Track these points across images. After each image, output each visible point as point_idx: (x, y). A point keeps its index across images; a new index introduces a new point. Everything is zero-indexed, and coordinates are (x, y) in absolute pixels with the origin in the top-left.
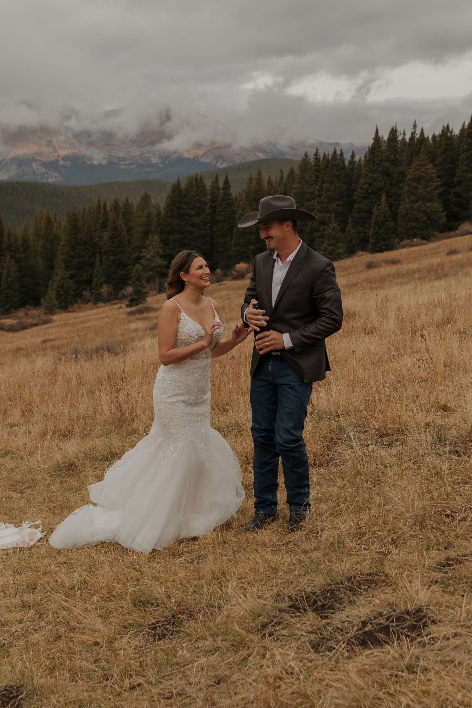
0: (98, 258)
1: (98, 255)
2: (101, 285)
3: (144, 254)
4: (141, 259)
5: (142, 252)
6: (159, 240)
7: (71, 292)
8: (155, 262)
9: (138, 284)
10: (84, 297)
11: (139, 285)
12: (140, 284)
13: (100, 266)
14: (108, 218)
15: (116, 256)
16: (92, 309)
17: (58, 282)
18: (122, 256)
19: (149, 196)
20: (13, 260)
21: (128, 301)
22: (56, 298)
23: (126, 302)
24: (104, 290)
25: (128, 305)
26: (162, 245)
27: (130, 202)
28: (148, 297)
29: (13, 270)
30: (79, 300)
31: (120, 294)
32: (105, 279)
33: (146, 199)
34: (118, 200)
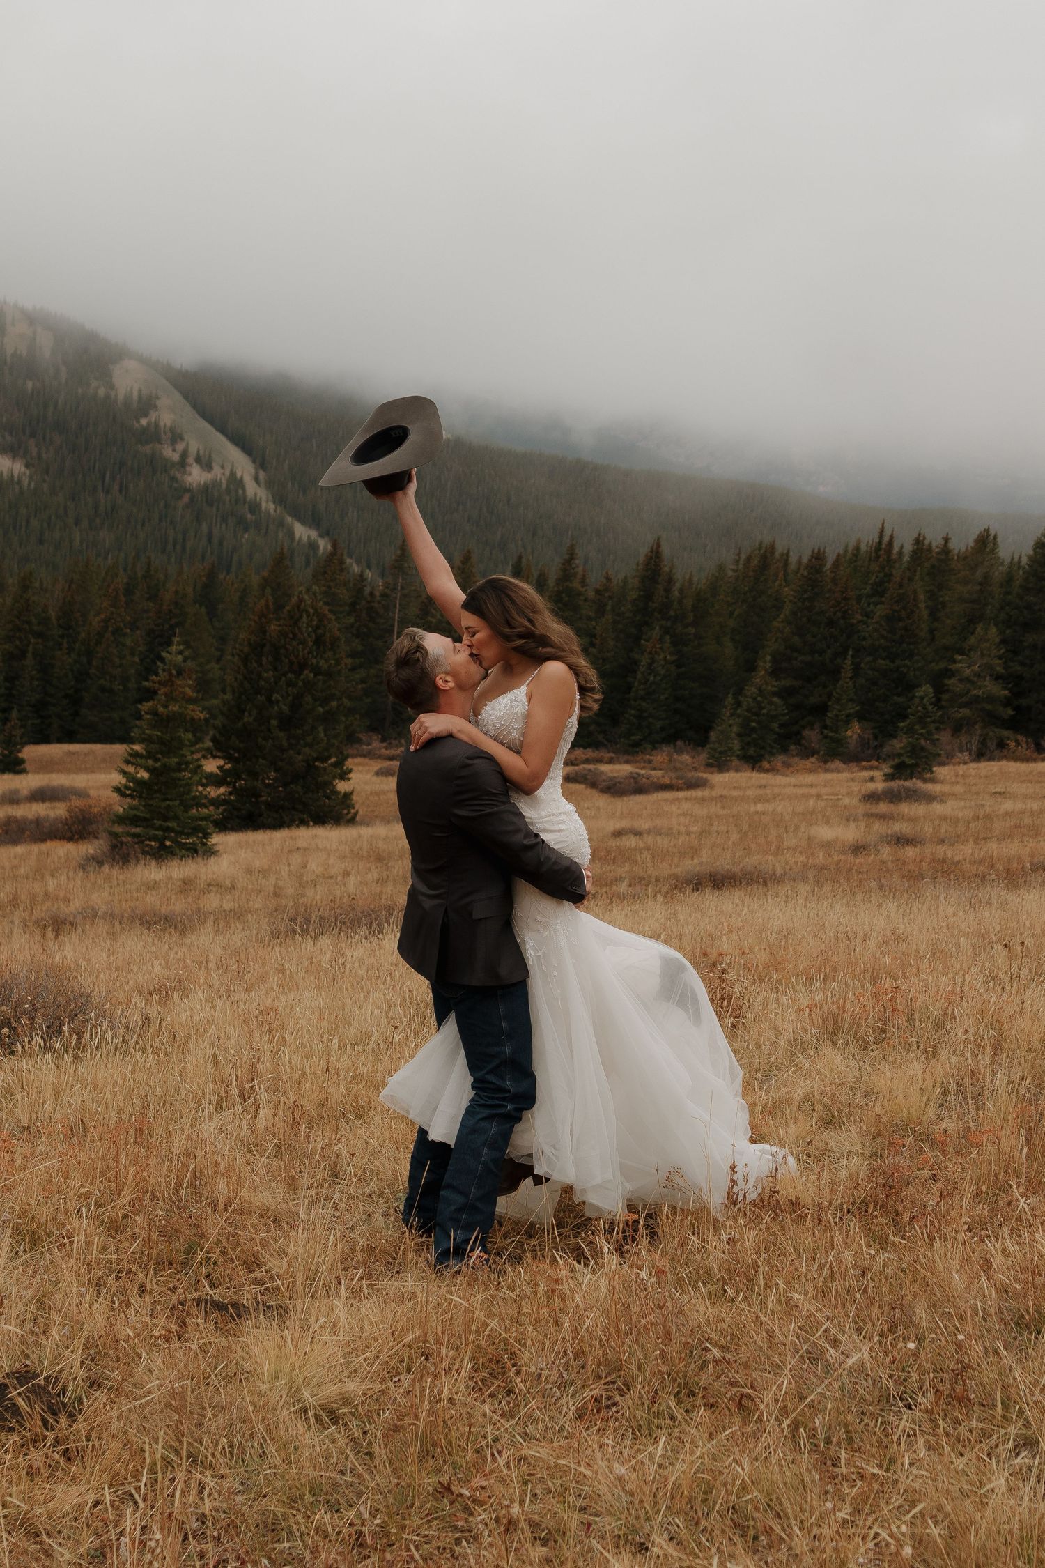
0: (848, 662)
1: (850, 653)
2: (847, 722)
3: (958, 665)
4: (950, 678)
5: (955, 662)
6: (997, 640)
7: (775, 726)
8: (980, 688)
9: (920, 731)
10: (803, 742)
11: (921, 734)
12: (924, 731)
13: (851, 678)
14: (891, 575)
15: (893, 662)
16: (811, 771)
17: (750, 700)
18: (907, 662)
19: (995, 537)
20: (667, 638)
21: (892, 767)
22: (739, 735)
23: (887, 769)
24: (854, 732)
25: (889, 777)
26: (1002, 651)
27: (951, 545)
28: (943, 764)
29: (665, 659)
30: (793, 747)
31: (887, 749)
32: (858, 708)
33: (985, 542)
34: (924, 538)
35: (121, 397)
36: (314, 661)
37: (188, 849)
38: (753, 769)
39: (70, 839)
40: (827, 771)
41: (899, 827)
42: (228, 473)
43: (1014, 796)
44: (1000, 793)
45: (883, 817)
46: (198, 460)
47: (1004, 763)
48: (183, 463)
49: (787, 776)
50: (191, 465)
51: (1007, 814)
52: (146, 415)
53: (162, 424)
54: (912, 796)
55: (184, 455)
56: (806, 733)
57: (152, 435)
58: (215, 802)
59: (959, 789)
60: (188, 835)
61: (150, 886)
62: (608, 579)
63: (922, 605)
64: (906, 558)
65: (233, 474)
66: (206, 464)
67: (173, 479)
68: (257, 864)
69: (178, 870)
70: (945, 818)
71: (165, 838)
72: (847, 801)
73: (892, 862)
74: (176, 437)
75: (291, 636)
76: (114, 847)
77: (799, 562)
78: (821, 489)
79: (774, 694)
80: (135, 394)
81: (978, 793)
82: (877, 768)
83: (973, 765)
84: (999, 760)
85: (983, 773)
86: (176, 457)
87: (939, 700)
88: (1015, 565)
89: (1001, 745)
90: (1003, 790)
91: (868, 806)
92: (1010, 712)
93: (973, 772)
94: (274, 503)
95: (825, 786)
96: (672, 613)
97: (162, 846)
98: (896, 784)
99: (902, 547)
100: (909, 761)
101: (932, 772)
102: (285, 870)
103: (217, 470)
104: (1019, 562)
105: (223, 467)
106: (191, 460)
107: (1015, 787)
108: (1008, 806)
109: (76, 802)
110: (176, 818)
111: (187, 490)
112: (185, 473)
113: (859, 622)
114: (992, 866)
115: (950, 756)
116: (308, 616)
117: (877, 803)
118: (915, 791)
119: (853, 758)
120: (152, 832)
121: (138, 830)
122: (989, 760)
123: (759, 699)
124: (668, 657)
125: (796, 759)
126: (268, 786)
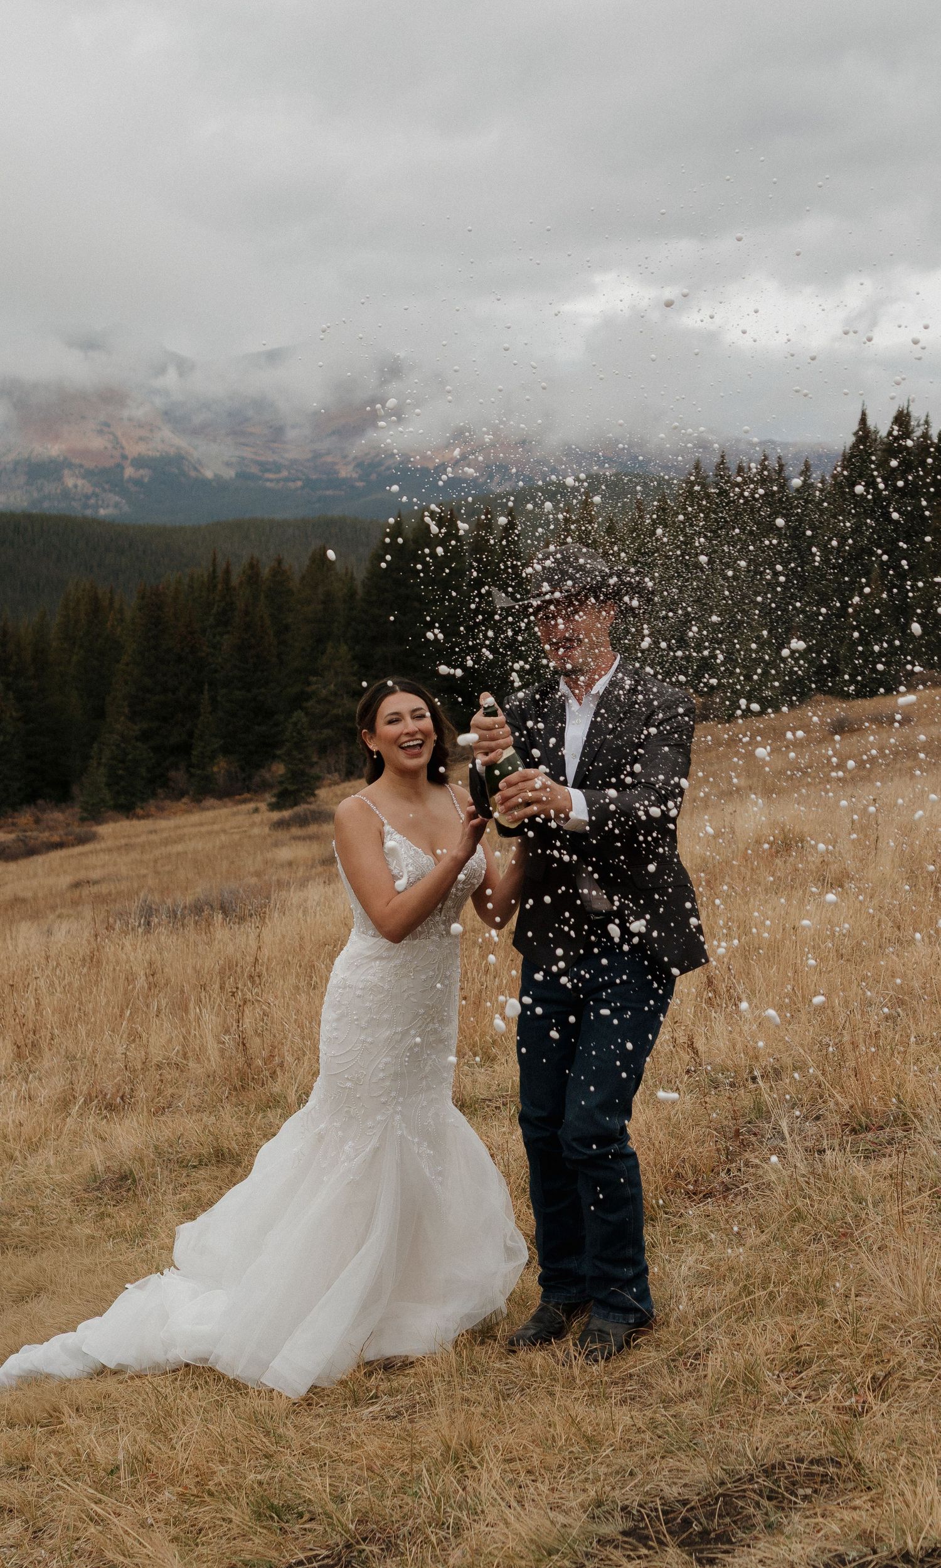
0: (206, 696)
1: (206, 687)
2: (212, 757)
3: (314, 687)
4: (307, 700)
5: (309, 684)
6: (349, 657)
7: (143, 771)
9: (298, 756)
10: (171, 784)
11: (301, 760)
12: (301, 756)
13: (211, 713)
14: (232, 602)
15: (248, 691)
16: (189, 812)
17: (113, 747)
18: (263, 690)
21: (274, 796)
22: (108, 785)
23: (269, 798)
24: (222, 768)
25: (273, 807)
26: (356, 667)
28: (320, 787)
30: (164, 790)
31: (260, 779)
32: (222, 742)
33: (321, 560)
34: (258, 563)
40: (204, 809)
49: (165, 820)
56: (174, 774)
63: (270, 631)
79: (137, 739)
82: (259, 799)
83: (346, 784)
100: (291, 788)
101: (315, 795)
113: (208, 655)
119: (227, 793)
123: (122, 745)
125: (168, 803)
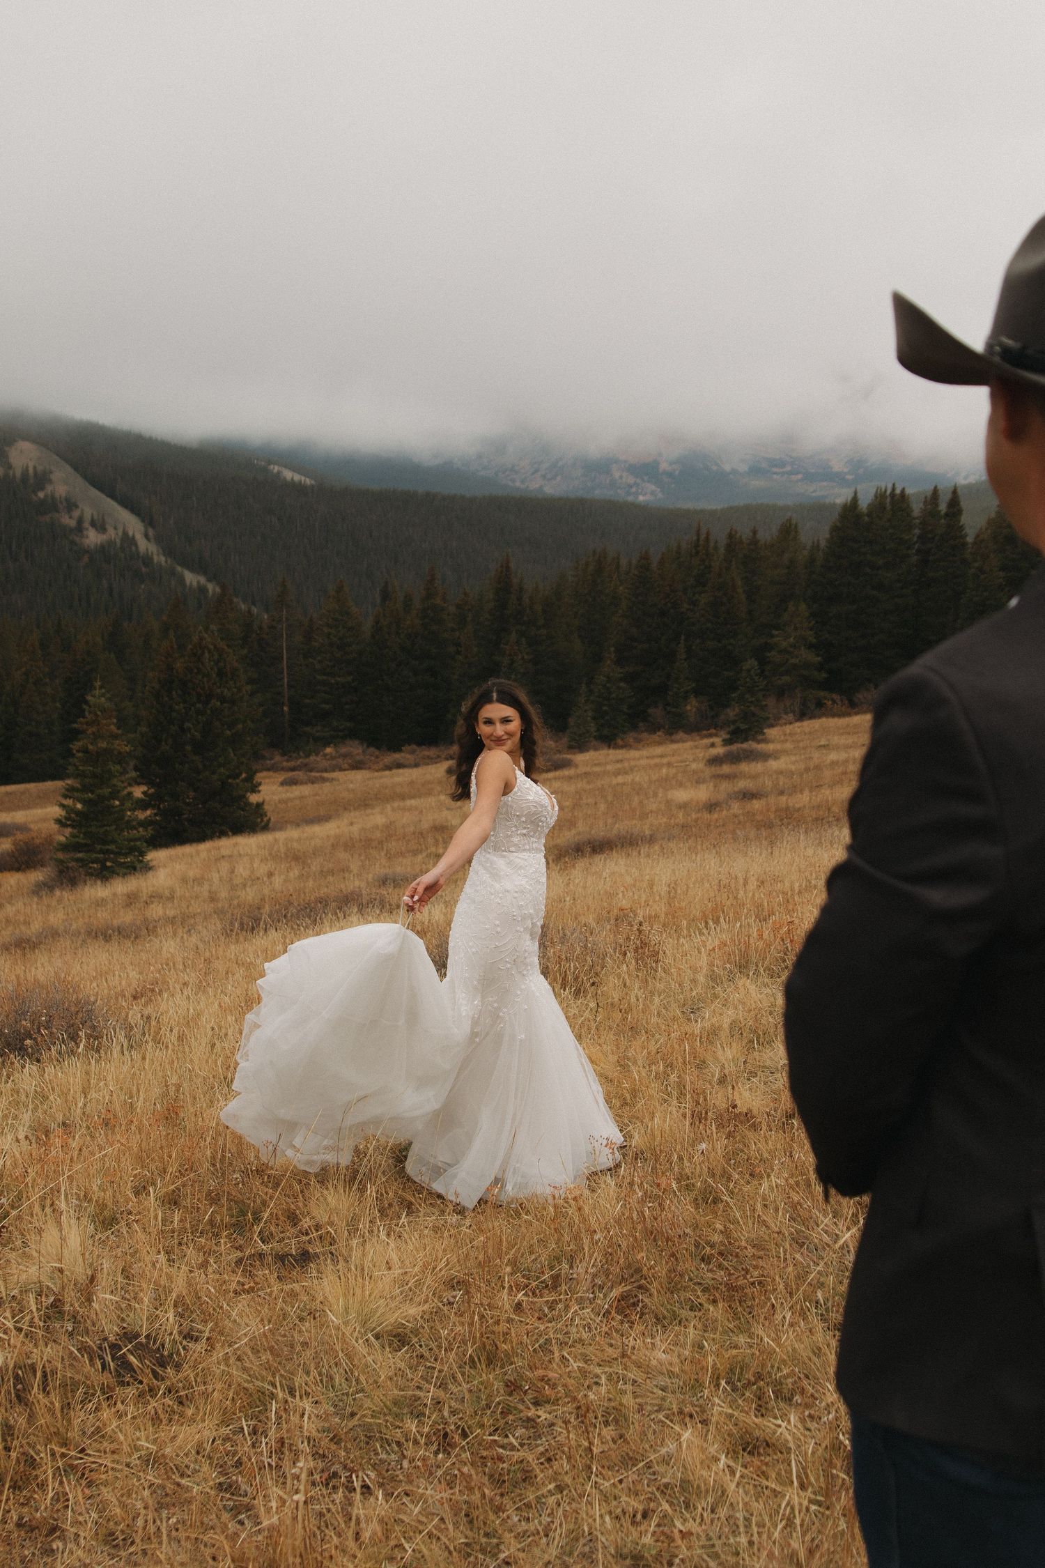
0: (682, 645)
1: (683, 637)
2: (686, 698)
3: (776, 639)
4: (770, 651)
5: (772, 636)
6: (807, 614)
7: (625, 708)
8: (796, 657)
9: (750, 700)
10: (650, 719)
11: (752, 702)
12: (753, 699)
13: (685, 660)
14: (709, 567)
15: (720, 642)
16: (660, 744)
17: (601, 687)
18: (732, 641)
19: (796, 526)
20: (524, 639)
21: (729, 733)
22: (594, 718)
23: (724, 735)
24: (692, 707)
25: (727, 742)
26: (813, 622)
27: (760, 535)
28: (772, 726)
29: (523, 658)
30: (641, 724)
31: (722, 717)
32: (694, 685)
33: (788, 531)
34: (736, 532)
35: (18, 473)
36: (219, 691)
37: (128, 867)
38: (609, 747)
39: (18, 870)
40: (673, 742)
41: (742, 784)
42: (120, 533)
43: (837, 748)
44: (824, 746)
45: (728, 777)
46: (93, 524)
47: (824, 720)
48: (80, 528)
49: (639, 750)
50: (87, 529)
51: (834, 764)
52: (42, 489)
53: (57, 495)
54: (750, 756)
55: (80, 521)
56: (651, 711)
57: (50, 505)
58: (145, 824)
59: (789, 746)
60: (126, 855)
61: (101, 903)
62: (465, 594)
63: (740, 590)
64: (722, 551)
65: (125, 533)
66: (100, 526)
67: (73, 543)
68: (191, 874)
69: (121, 887)
70: (780, 772)
71: (106, 860)
72: (694, 766)
73: (743, 815)
74: (71, 505)
75: (196, 671)
76: (61, 872)
77: (630, 564)
78: (641, 498)
79: (621, 680)
80: (31, 471)
81: (805, 748)
82: (716, 735)
83: (798, 724)
84: (820, 717)
85: (807, 730)
86: (73, 523)
87: (763, 671)
88: (816, 547)
89: (820, 704)
90: (827, 743)
91: (713, 768)
92: (824, 675)
93: (799, 730)
94: (164, 555)
95: (673, 755)
96: (525, 618)
97: (104, 868)
98: (735, 747)
99: (716, 542)
100: (743, 726)
101: (764, 734)
102: (215, 876)
103: (111, 533)
104: (818, 546)
105: (115, 528)
106: (86, 524)
107: (836, 740)
108: (833, 756)
109: (20, 836)
110: (113, 841)
111: (87, 551)
112: (82, 536)
113: (688, 610)
114: (829, 809)
115: (777, 718)
116: (209, 651)
117: (721, 765)
118: (751, 752)
119: (695, 728)
120: (94, 856)
121: (80, 855)
122: (811, 718)
123: (608, 685)
124: (526, 657)
125: (645, 735)
126: (188, 804)
